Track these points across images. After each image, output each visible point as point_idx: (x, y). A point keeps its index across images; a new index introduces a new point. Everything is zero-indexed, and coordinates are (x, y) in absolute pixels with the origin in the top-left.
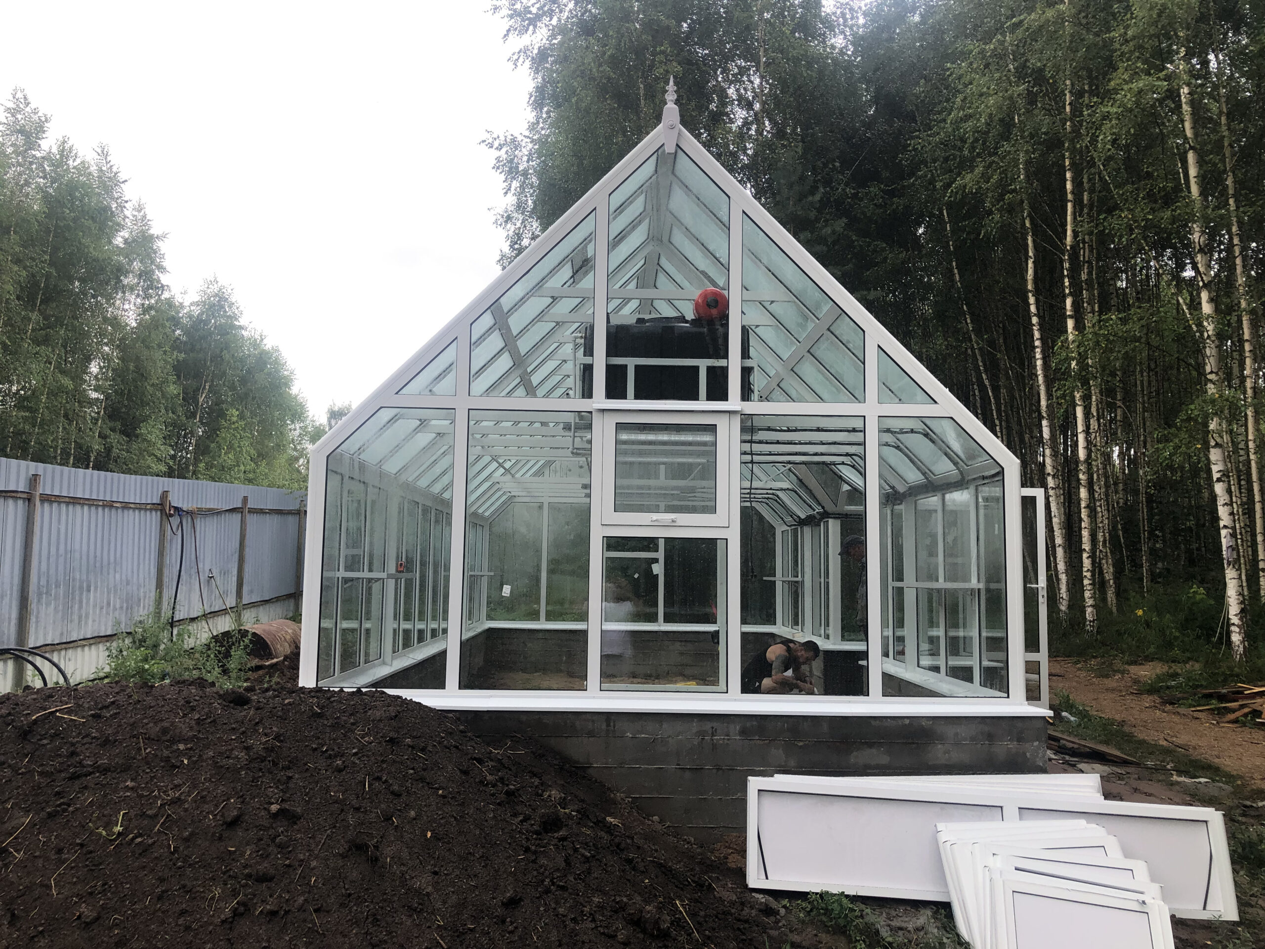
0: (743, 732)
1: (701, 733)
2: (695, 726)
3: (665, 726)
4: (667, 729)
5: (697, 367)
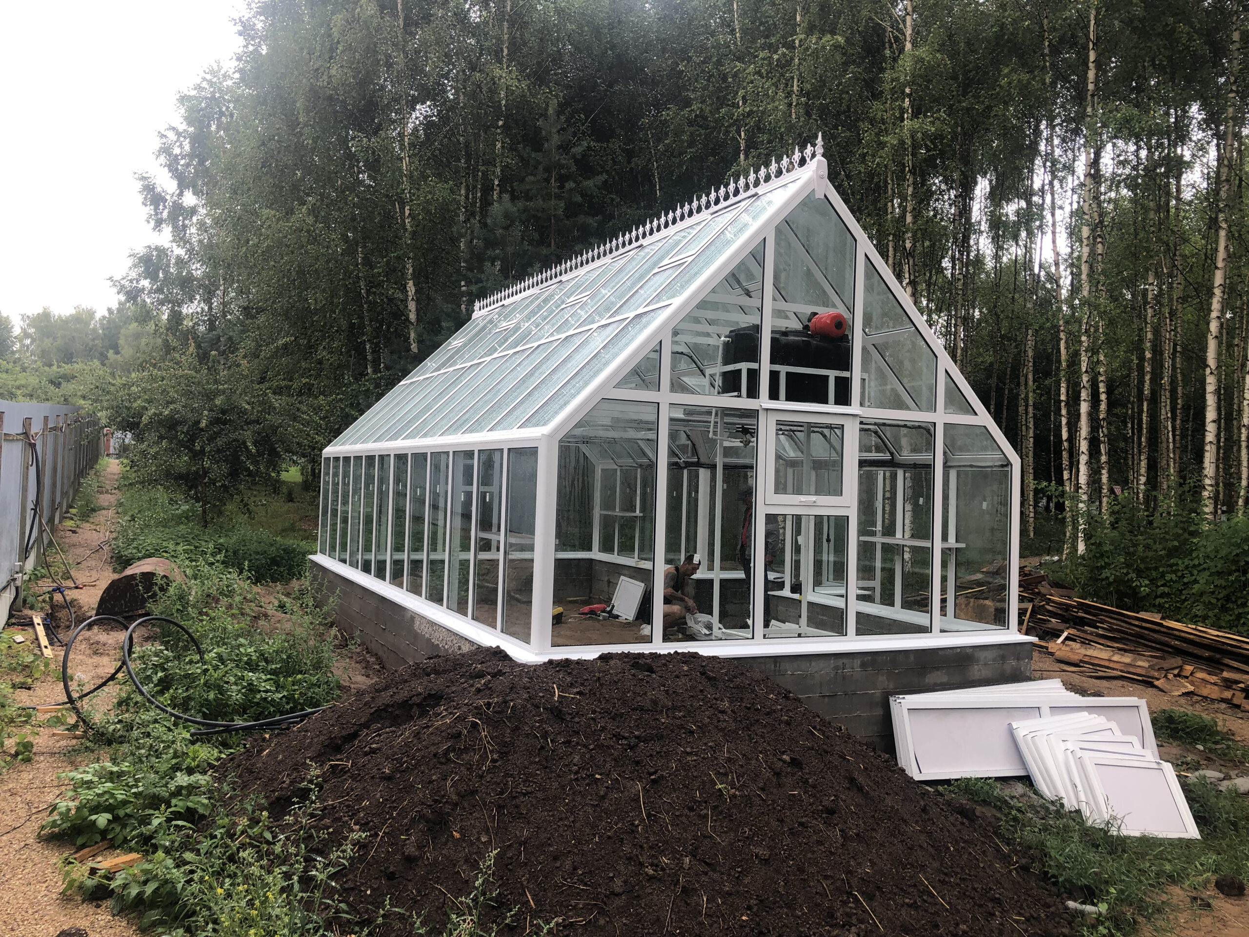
0: (863, 665)
1: (836, 668)
2: (832, 663)
4: (815, 666)
5: (828, 377)
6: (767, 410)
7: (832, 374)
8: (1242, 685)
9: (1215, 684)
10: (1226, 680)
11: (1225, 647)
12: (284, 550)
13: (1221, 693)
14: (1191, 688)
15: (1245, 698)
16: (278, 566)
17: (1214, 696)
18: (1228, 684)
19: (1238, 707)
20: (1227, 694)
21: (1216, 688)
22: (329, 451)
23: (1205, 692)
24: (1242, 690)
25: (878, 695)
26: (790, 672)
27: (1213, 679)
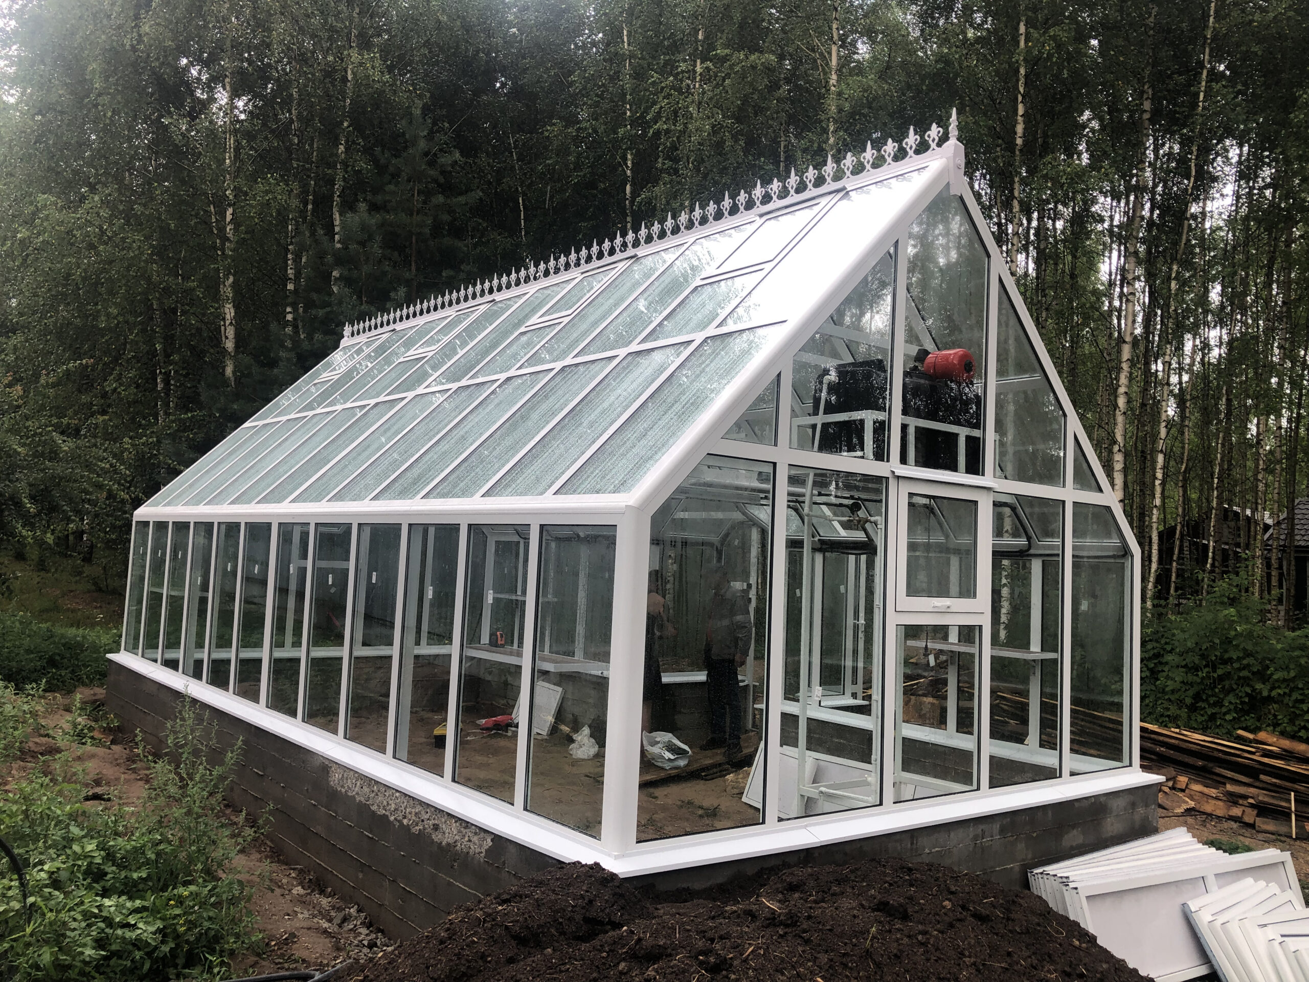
0: (1002, 831)
1: (976, 838)
2: (972, 831)
3: (952, 834)
4: (956, 836)
5: (957, 435)
6: (898, 477)
7: (963, 432)
8: (1251, 801)
9: (1217, 798)
10: (1231, 794)
11: (1216, 754)
12: (64, 645)
13: (1228, 809)
14: (1192, 804)
15: (1258, 815)
16: (57, 667)
17: (1220, 813)
18: (1233, 799)
19: (1252, 826)
20: (1236, 811)
21: (1220, 803)
22: (143, 512)
23: (1208, 808)
24: (1252, 806)
25: (1017, 869)
26: (929, 848)
27: (1213, 792)
